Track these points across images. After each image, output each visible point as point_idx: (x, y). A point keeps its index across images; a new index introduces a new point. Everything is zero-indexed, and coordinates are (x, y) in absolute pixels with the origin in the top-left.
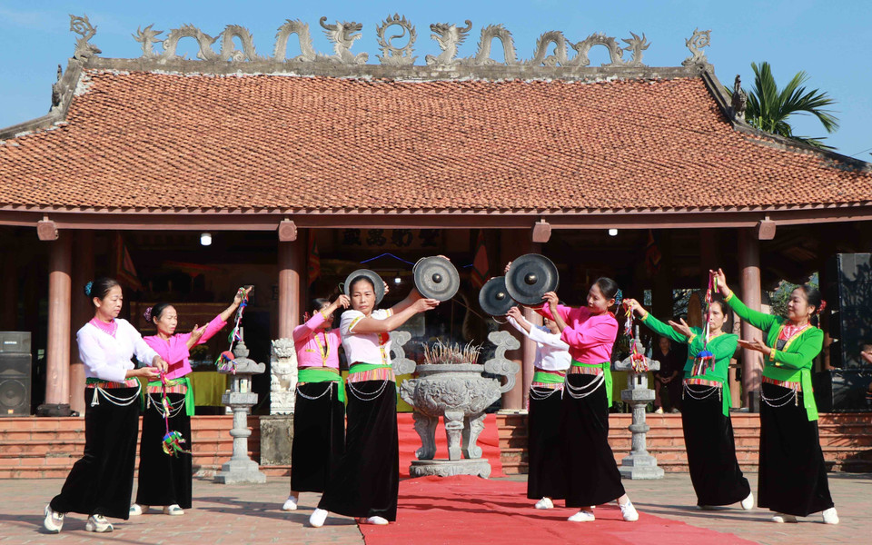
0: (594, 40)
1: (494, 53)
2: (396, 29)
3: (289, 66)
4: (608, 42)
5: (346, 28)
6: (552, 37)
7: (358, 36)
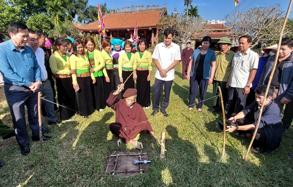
0: (153, 6)
1: (143, 9)
2: (133, 7)
3: (123, 12)
4: (154, 6)
5: (128, 8)
6: (148, 6)
7: (129, 8)
